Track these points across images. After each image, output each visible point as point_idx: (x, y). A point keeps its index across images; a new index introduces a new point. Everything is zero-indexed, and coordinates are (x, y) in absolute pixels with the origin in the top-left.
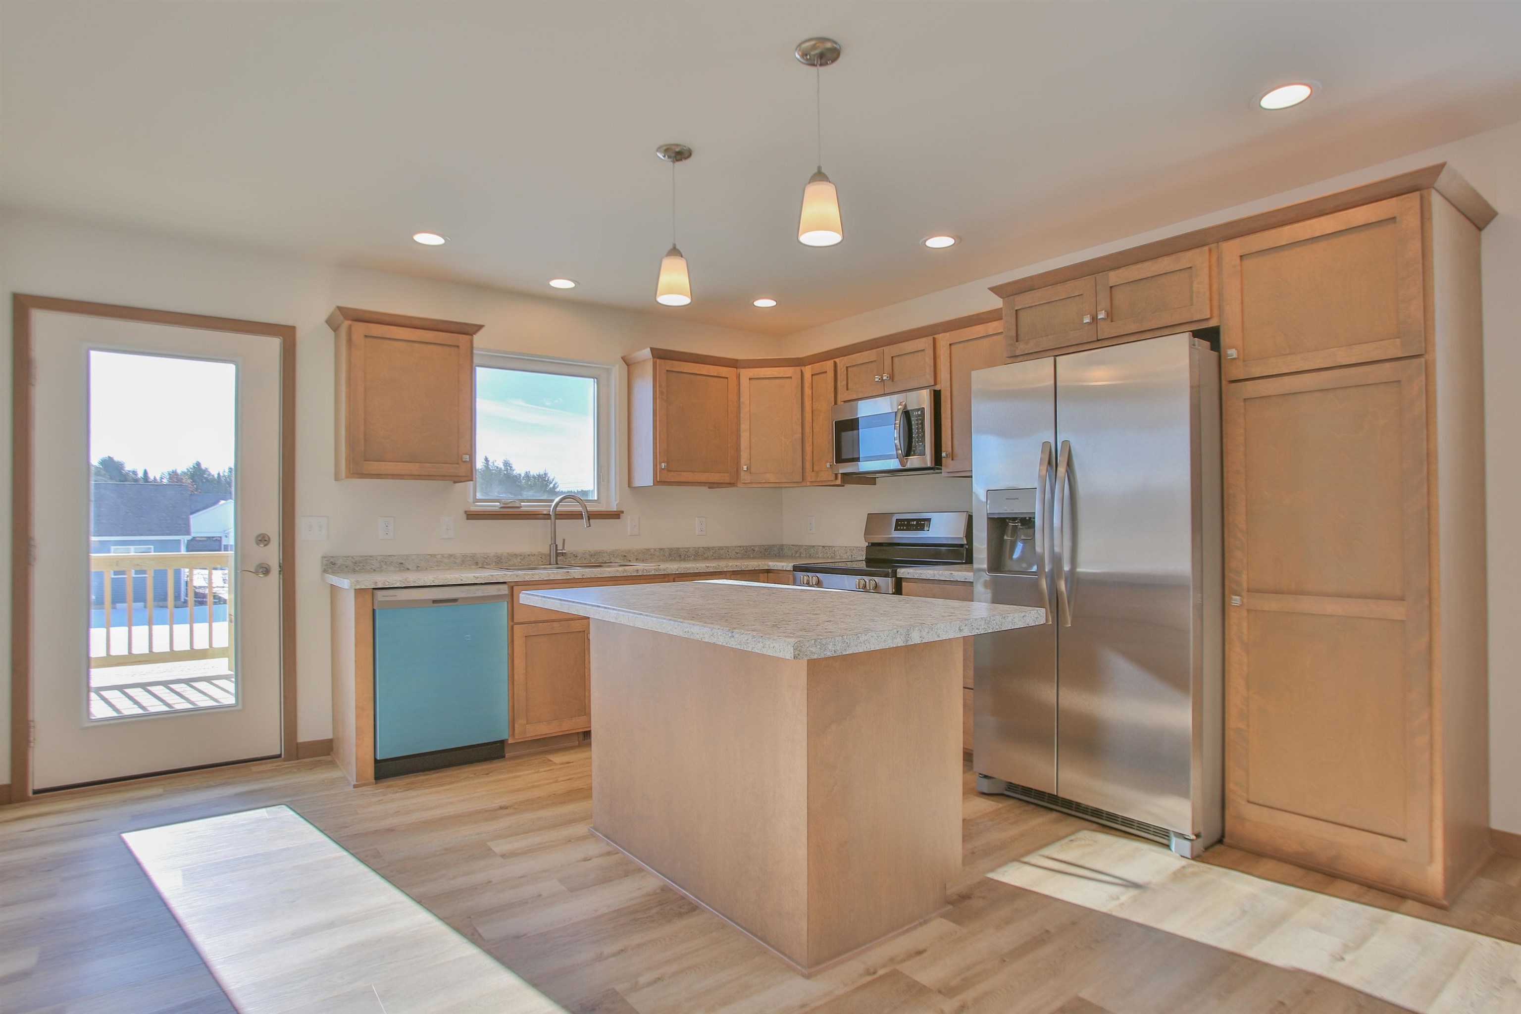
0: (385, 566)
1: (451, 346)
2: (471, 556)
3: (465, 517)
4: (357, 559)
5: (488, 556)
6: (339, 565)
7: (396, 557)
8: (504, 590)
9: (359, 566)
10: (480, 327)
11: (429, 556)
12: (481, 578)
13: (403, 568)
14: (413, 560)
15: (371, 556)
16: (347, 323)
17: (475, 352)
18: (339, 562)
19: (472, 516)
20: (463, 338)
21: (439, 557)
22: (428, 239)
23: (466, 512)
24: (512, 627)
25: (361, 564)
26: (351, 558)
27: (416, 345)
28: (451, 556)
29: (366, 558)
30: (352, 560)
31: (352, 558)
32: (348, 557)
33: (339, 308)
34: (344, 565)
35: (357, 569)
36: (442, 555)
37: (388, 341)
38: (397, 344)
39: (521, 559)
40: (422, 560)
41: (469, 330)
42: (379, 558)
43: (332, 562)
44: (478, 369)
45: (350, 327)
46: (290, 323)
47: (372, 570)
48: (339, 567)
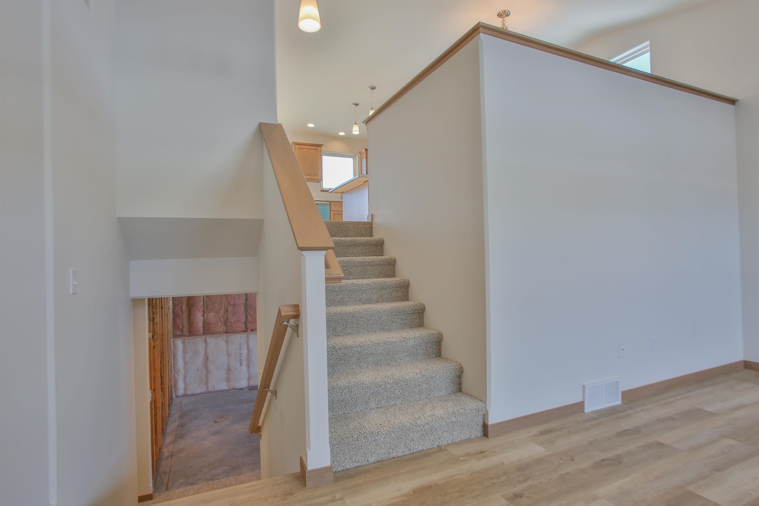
1: (316, 150)
3: (320, 191)
8: (328, 203)
10: (323, 145)
16: (294, 145)
17: (322, 152)
20: (319, 148)
22: (311, 125)
24: (330, 212)
33: (293, 142)
37: (303, 149)
41: (320, 146)
44: (323, 156)
45: (295, 146)
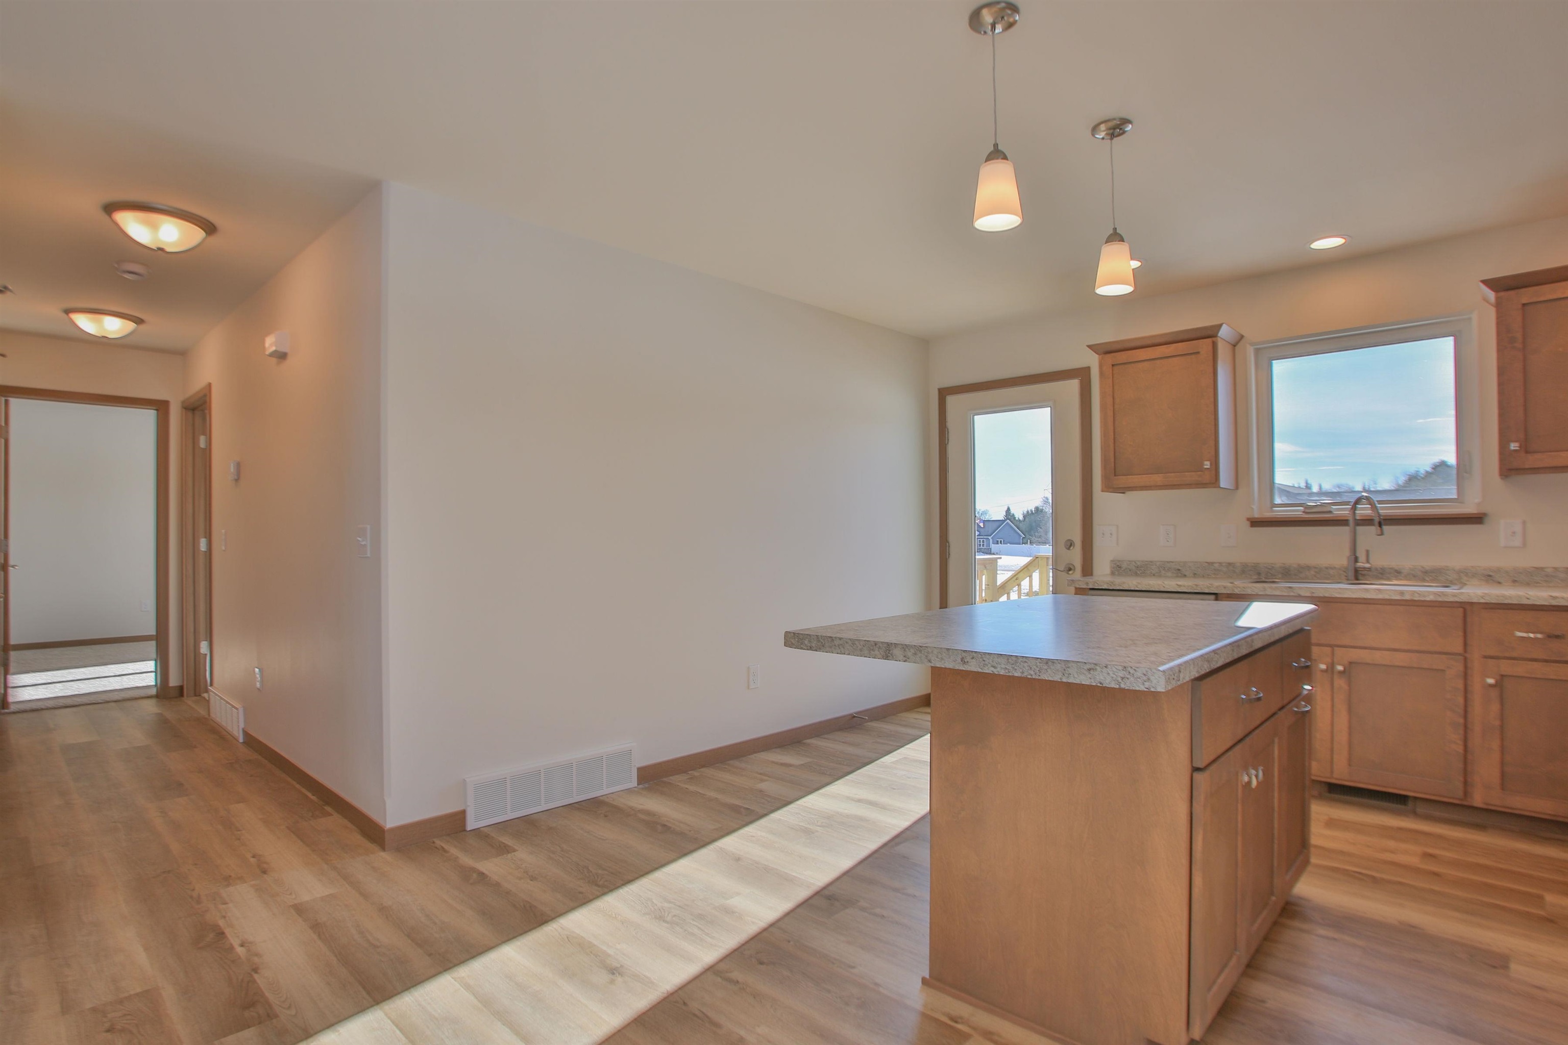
0: (1163, 572)
1: (1191, 354)
2: (1252, 566)
3: (1248, 523)
4: (1139, 563)
5: (1273, 567)
6: (1124, 568)
7: (1174, 564)
9: (1141, 570)
10: (1219, 327)
11: (1206, 564)
12: (1184, 586)
13: (1180, 575)
14: (1190, 567)
15: (1151, 562)
16: (1100, 357)
18: (1124, 566)
19: (1256, 523)
20: (1205, 343)
21: (1216, 565)
23: (1248, 519)
25: (1142, 569)
26: (1133, 563)
27: (1158, 362)
28: (1230, 564)
29: (1146, 563)
30: (1135, 564)
31: (1135, 563)
32: (1132, 561)
34: (1128, 568)
35: (1138, 573)
36: (1220, 563)
37: (1133, 365)
38: (1140, 365)
39: (1316, 572)
40: (1199, 568)
41: (1209, 334)
42: (1158, 564)
43: (1118, 565)
46: (1085, 365)
47: (1152, 575)
48: (1124, 570)
